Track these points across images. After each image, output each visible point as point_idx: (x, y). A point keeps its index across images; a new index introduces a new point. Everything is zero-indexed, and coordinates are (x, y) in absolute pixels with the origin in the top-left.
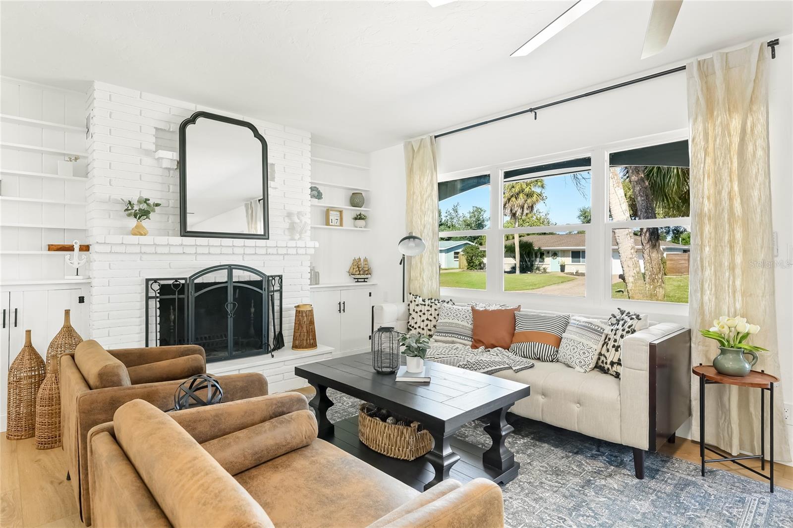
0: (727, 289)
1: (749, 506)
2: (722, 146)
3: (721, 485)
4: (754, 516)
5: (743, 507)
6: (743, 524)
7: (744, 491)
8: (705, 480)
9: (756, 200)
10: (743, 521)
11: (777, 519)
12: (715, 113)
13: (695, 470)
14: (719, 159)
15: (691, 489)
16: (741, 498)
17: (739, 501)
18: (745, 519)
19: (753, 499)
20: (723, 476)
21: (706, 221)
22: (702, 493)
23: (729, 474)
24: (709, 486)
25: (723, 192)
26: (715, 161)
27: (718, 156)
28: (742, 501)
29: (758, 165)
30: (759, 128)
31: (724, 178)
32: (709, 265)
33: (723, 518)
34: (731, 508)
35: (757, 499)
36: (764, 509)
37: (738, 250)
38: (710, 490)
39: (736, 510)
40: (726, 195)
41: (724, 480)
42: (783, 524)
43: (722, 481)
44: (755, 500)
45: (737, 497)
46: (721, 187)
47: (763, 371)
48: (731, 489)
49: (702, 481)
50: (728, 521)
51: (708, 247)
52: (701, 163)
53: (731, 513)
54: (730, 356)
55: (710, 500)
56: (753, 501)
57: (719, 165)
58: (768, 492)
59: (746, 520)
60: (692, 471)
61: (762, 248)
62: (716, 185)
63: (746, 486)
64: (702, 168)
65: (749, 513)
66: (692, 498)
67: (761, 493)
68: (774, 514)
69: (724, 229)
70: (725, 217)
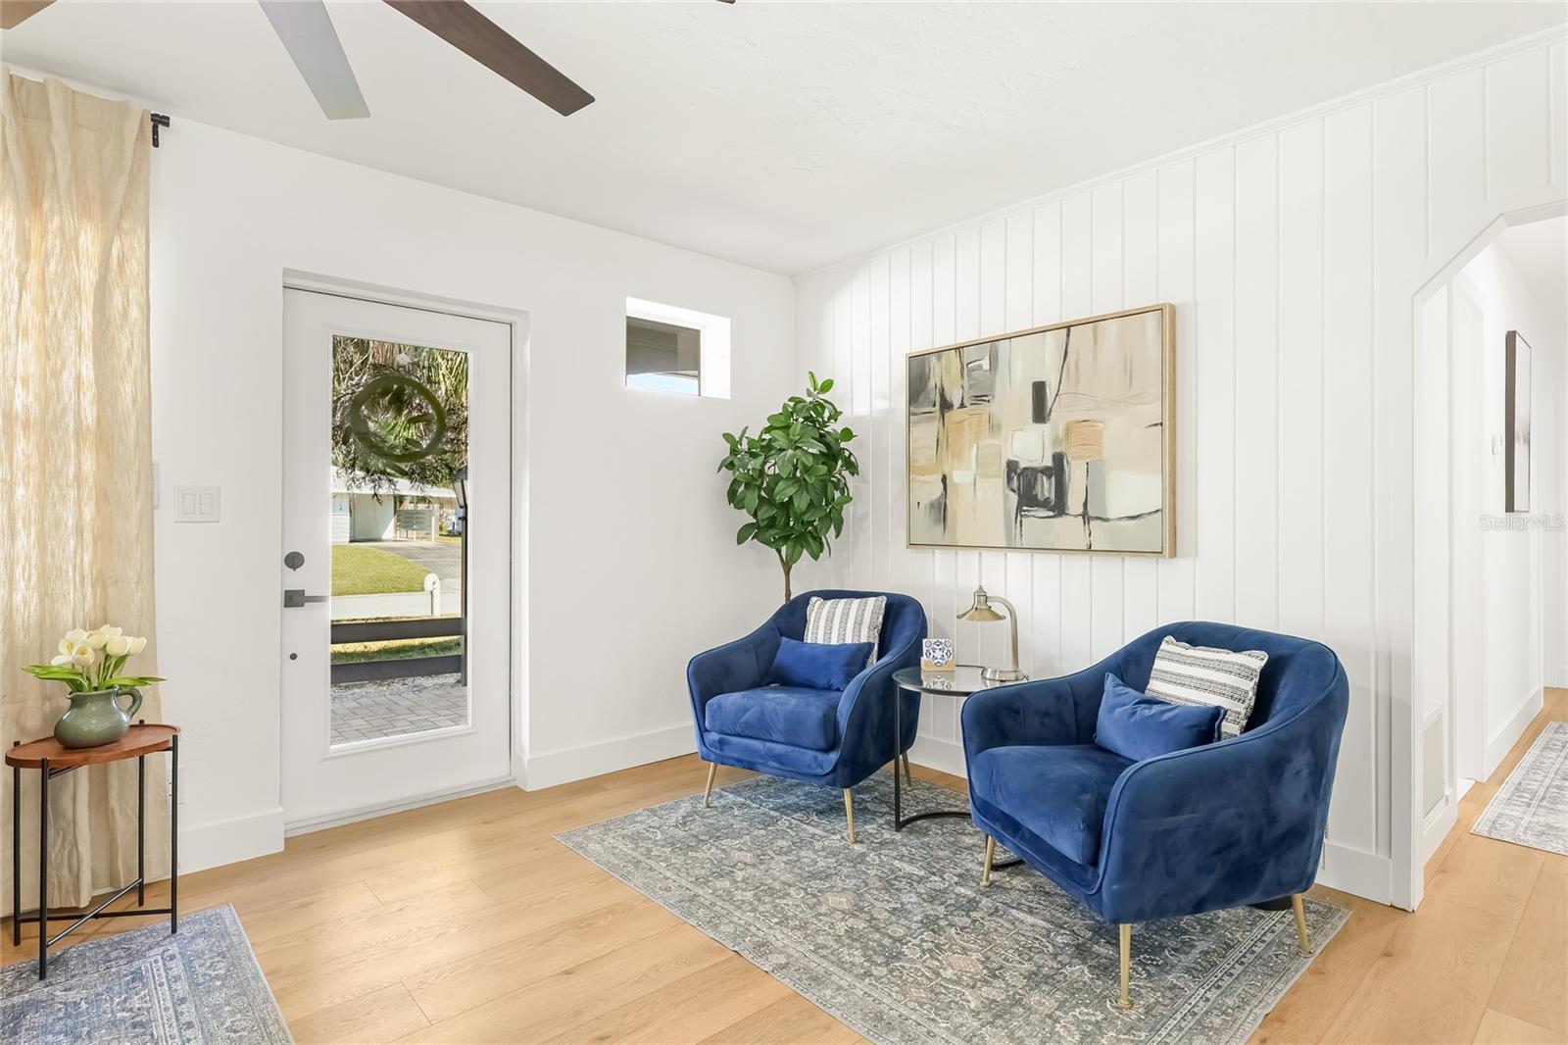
0: (71, 574)
1: (154, 977)
2: (64, 279)
3: (86, 973)
4: (170, 988)
5: (145, 985)
6: (161, 1012)
7: (131, 958)
8: (51, 984)
9: (129, 402)
10: (158, 1007)
11: (203, 969)
12: (46, 205)
13: (18, 978)
14: (56, 304)
15: (33, 1018)
16: (132, 973)
17: (133, 980)
18: (159, 1002)
19: (152, 962)
20: (81, 955)
21: (19, 431)
22: (60, 1009)
23: (91, 946)
24: (65, 990)
25: (65, 375)
26: (46, 306)
27: (52, 297)
28: (137, 976)
29: (131, 334)
30: (134, 267)
31: (66, 345)
32: (24, 526)
33: (123, 1027)
34: (126, 1000)
35: (159, 958)
36: (177, 967)
37: (86, 495)
38: (71, 996)
39: (136, 998)
40: (71, 381)
41: (86, 961)
42: (214, 970)
43: (84, 966)
44: (156, 961)
45: (126, 976)
46: (59, 363)
47: (142, 722)
48: (108, 968)
49: (46, 990)
50: (134, 1026)
51: (22, 485)
52: (11, 301)
53: (131, 1010)
54: (92, 708)
55: (82, 1012)
56: (154, 965)
57: (56, 315)
58: (168, 936)
59: (162, 1002)
60: (13, 984)
61: (137, 491)
62: (48, 357)
63: (130, 949)
64: (13, 314)
65: (159, 988)
66: (45, 1034)
67: (158, 944)
68: (196, 963)
69: (66, 452)
70: (68, 427)
